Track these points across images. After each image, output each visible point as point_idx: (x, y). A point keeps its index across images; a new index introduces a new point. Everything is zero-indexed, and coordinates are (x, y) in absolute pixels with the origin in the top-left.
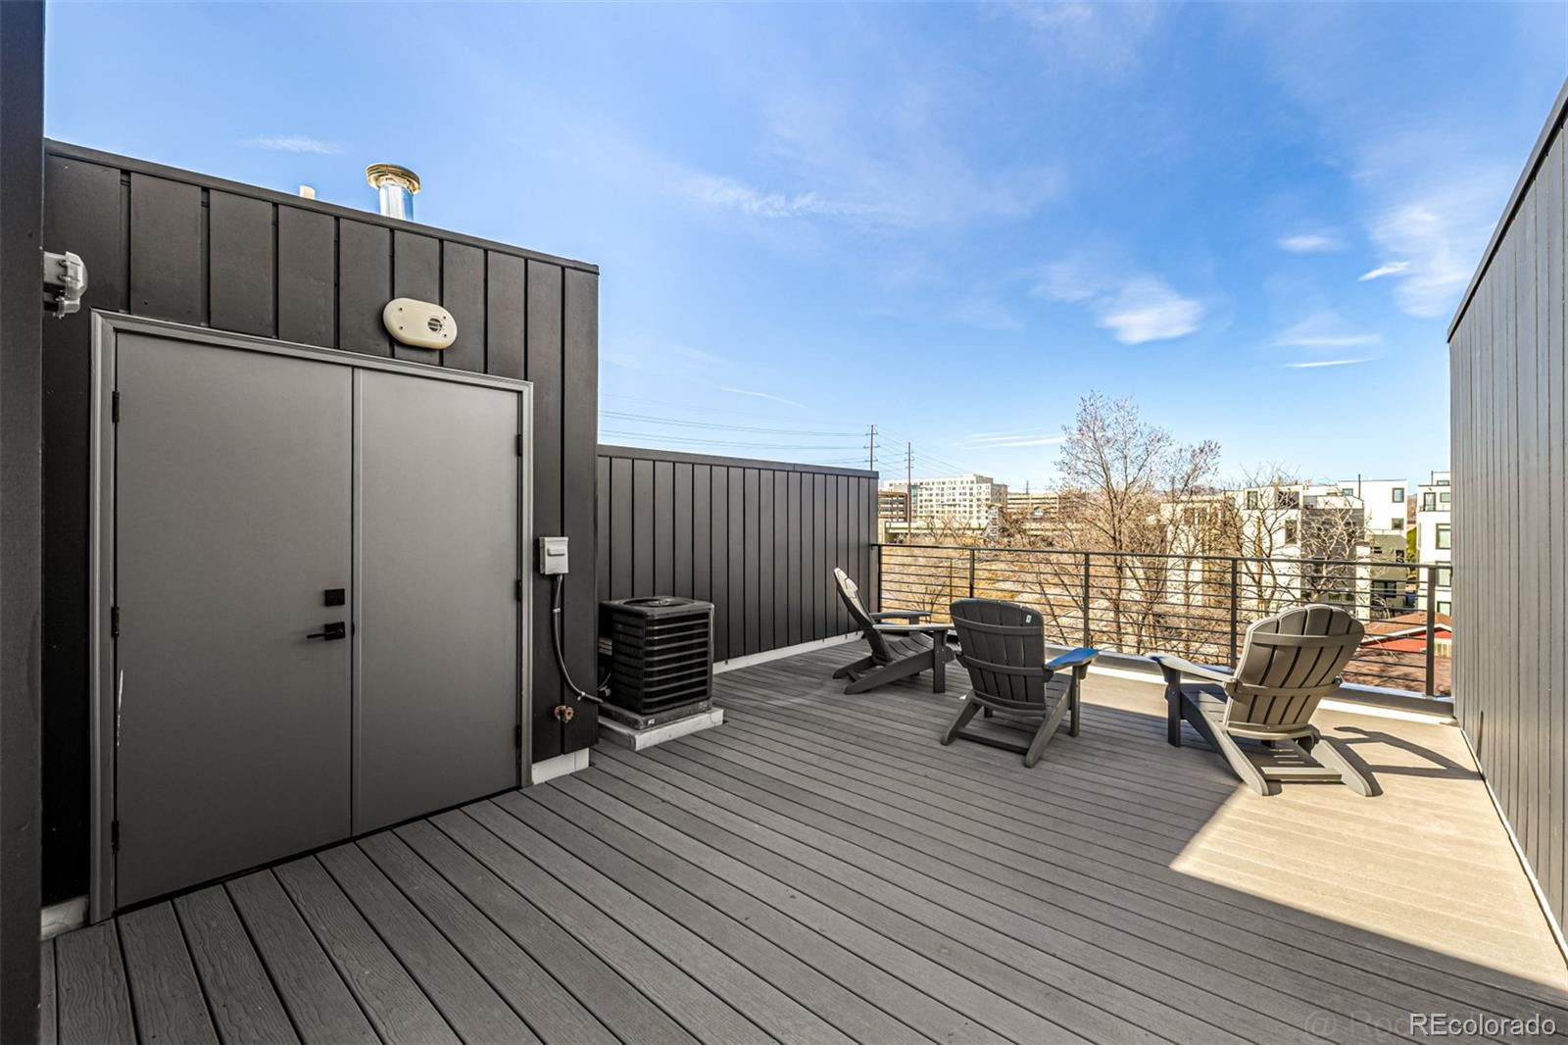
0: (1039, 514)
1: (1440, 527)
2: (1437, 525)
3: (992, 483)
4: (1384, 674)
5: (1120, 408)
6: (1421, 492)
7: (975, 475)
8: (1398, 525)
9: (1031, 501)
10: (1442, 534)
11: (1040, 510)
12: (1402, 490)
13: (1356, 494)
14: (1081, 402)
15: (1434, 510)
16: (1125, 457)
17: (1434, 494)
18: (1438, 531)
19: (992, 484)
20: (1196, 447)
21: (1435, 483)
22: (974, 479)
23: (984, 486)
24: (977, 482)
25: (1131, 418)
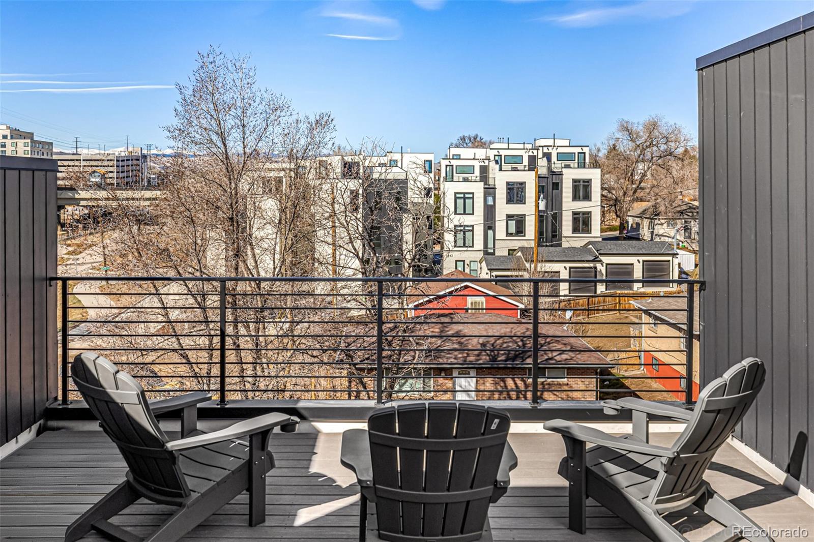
0: (96, 179)
1: (458, 196)
2: (456, 193)
3: (32, 139)
4: (443, 334)
5: (237, 69)
6: (444, 163)
7: (8, 128)
8: (428, 192)
9: (83, 163)
10: (458, 201)
11: (97, 174)
12: (430, 162)
13: (399, 165)
14: (197, 57)
15: (452, 181)
16: (244, 126)
17: (452, 166)
18: (456, 198)
19: (33, 141)
20: (312, 120)
21: (451, 157)
22: (8, 133)
23: (21, 142)
24: (12, 138)
25: (249, 81)
